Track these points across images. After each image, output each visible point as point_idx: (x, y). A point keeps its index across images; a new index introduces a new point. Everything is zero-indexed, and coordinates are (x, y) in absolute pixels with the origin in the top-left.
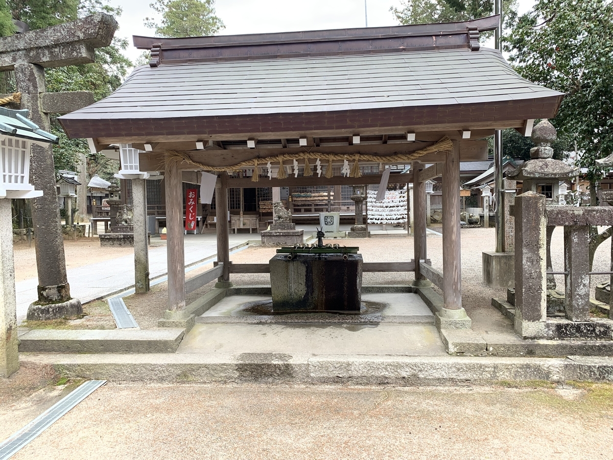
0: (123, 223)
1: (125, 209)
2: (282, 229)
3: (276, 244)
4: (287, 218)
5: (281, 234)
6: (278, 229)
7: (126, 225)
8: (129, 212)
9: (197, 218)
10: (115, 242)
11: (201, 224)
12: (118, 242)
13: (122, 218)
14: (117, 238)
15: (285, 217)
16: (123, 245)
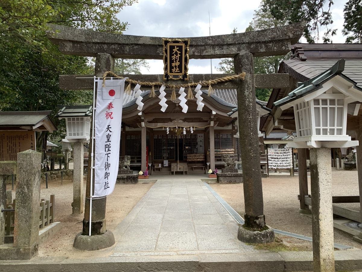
0: (124, 168)
1: (126, 159)
2: (231, 172)
3: (229, 182)
4: (233, 165)
5: (233, 175)
6: (228, 172)
7: (126, 169)
8: (128, 161)
9: (149, 165)
10: (120, 181)
11: (150, 168)
12: (123, 181)
13: (123, 165)
14: (122, 178)
15: (232, 164)
16: (126, 182)
